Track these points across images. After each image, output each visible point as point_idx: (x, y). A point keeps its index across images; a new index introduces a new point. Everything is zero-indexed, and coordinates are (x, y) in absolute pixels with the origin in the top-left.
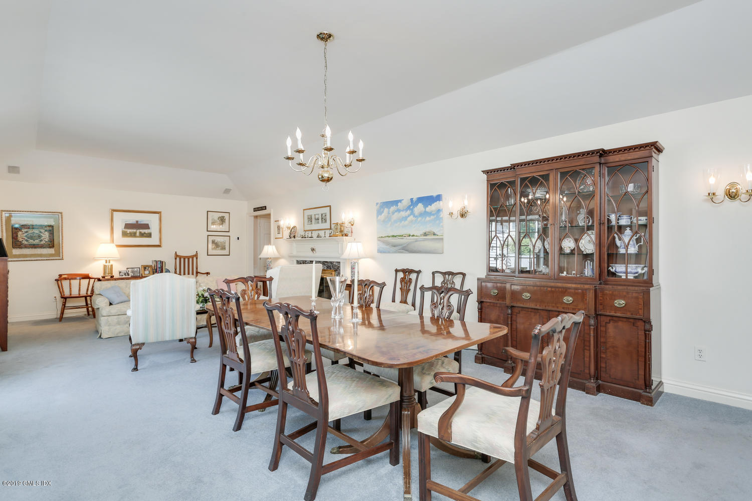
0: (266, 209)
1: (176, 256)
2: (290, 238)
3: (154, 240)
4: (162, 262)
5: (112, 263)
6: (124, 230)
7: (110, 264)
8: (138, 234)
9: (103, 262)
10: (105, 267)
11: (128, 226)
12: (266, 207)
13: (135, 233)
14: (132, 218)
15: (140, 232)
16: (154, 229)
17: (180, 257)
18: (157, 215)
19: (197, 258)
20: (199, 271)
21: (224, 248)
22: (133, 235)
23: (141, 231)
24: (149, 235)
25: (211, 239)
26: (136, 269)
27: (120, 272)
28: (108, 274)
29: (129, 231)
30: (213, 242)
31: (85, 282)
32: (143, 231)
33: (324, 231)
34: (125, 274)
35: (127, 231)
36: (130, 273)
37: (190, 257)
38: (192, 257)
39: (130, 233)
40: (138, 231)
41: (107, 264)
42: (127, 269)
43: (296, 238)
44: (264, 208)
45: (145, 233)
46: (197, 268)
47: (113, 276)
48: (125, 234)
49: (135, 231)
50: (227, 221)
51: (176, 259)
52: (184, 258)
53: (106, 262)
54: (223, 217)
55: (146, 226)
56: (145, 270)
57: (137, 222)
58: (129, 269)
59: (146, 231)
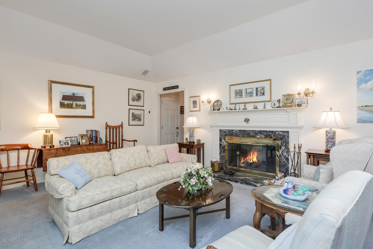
0: (178, 88)
1: (107, 126)
2: (214, 110)
3: (88, 112)
4: (96, 132)
5: (52, 132)
6: (62, 101)
7: (50, 134)
8: (74, 105)
9: (43, 132)
10: (45, 137)
11: (65, 98)
12: (178, 86)
13: (72, 105)
14: (69, 90)
15: (76, 104)
16: (88, 102)
17: (110, 127)
18: (91, 89)
19: (122, 128)
20: (123, 139)
21: (140, 120)
22: (70, 106)
23: (77, 102)
24: (84, 107)
25: (131, 111)
26: (73, 139)
27: (60, 142)
28: (48, 144)
29: (66, 102)
30: (133, 114)
31: (23, 153)
32: (78, 103)
33: (263, 103)
34: (65, 144)
35: (64, 103)
36: (69, 142)
37: (117, 126)
38: (119, 127)
39: (67, 104)
40: (74, 103)
41: (47, 134)
42: (66, 138)
43: (221, 110)
44: (177, 87)
45: (80, 105)
46: (122, 136)
47: (54, 146)
48: (62, 105)
49: (71, 102)
50: (142, 98)
51: (106, 128)
52: (113, 127)
53: (46, 132)
54: (140, 94)
55: (81, 99)
56: (82, 139)
57: (74, 94)
58: (68, 139)
59: (82, 103)
